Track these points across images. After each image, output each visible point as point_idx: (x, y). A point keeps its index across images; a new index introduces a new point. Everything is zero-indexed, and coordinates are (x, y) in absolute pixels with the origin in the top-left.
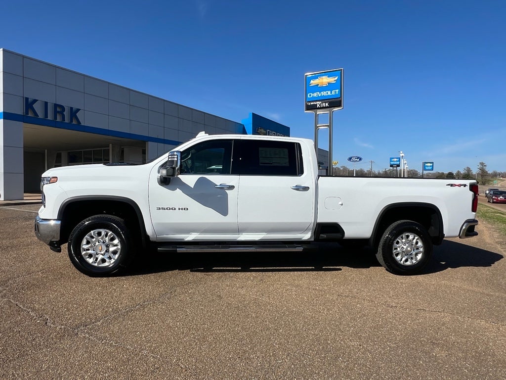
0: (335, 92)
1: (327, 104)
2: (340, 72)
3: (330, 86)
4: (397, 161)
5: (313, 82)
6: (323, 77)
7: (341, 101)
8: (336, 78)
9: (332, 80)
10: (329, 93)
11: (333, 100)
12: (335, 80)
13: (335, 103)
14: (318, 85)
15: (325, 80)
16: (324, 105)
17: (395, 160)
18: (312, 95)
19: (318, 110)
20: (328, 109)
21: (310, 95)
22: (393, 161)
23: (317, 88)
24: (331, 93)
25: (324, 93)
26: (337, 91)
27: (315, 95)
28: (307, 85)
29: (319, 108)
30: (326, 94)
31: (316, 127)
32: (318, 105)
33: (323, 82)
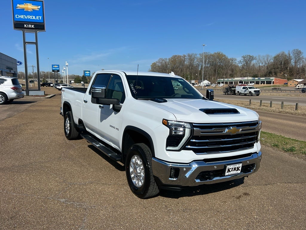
0: (39, 18)
1: (33, 26)
2: (41, 2)
3: (34, 12)
4: (57, 68)
5: (20, 6)
6: (28, 4)
7: (44, 26)
8: (39, 7)
9: (36, 8)
10: (34, 17)
11: (38, 24)
12: (38, 9)
13: (39, 27)
14: (24, 9)
15: (30, 7)
16: (30, 26)
17: (56, 66)
18: (19, 16)
19: (25, 30)
20: (34, 30)
21: (18, 16)
22: (54, 67)
23: (23, 12)
24: (36, 18)
25: (30, 17)
26: (40, 17)
27: (22, 17)
28: (14, 7)
29: (26, 28)
30: (31, 18)
31: (25, 43)
32: (25, 26)
33: (28, 8)
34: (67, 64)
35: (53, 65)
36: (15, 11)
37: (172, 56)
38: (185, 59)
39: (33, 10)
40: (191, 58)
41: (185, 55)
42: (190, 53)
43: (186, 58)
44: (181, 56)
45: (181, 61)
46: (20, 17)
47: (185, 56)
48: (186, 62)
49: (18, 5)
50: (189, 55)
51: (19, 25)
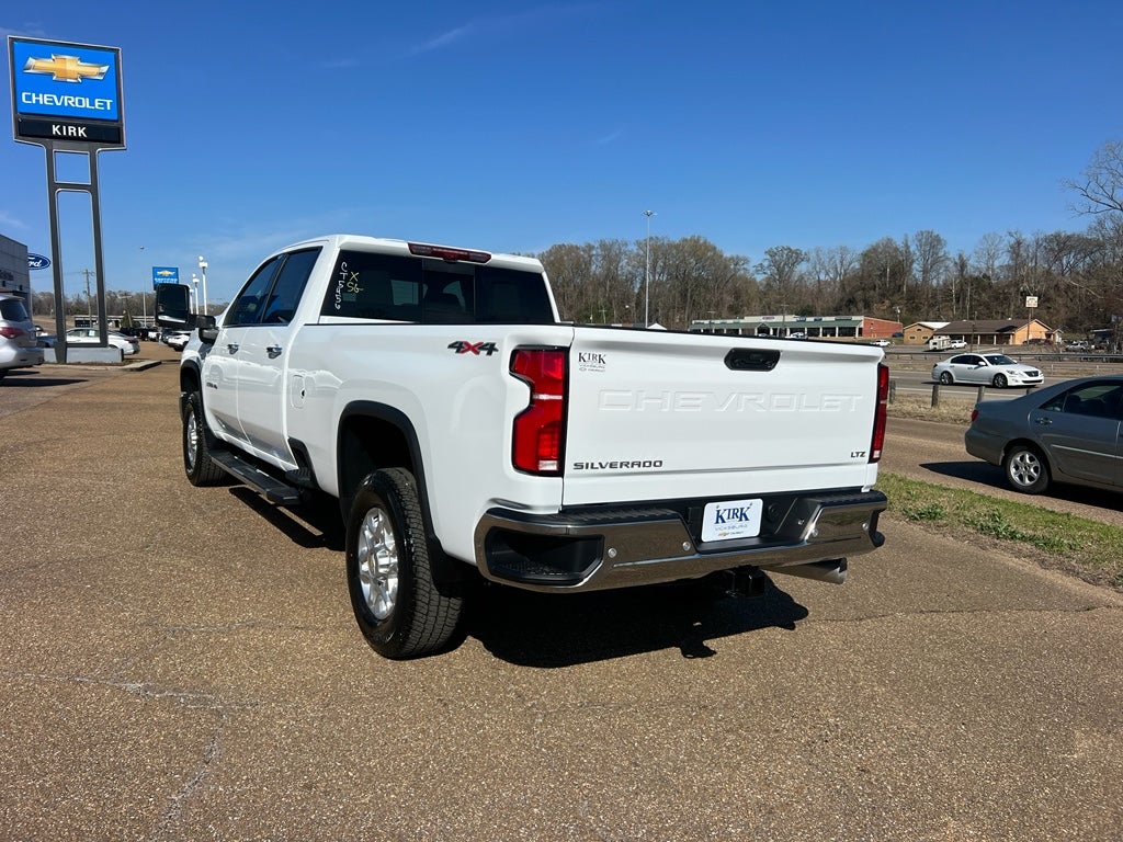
0: (102, 105)
1: (81, 131)
2: (113, 54)
3: (85, 86)
4: (170, 277)
5: (36, 65)
6: (67, 57)
7: (119, 131)
8: (105, 69)
9: (93, 71)
10: (86, 103)
11: (99, 123)
12: (101, 74)
13: (105, 133)
14: (52, 74)
15: (71, 67)
16: (72, 130)
17: (167, 273)
18: (34, 98)
19: (55, 142)
20: (86, 144)
21: (29, 98)
22: (161, 276)
23: (46, 82)
24: (92, 104)
25: (71, 101)
26: (108, 102)
27: (44, 99)
28: (17, 66)
29: (57, 137)
30: (77, 105)
31: (53, 187)
32: (55, 129)
33: (65, 71)
34: (205, 265)
35: (155, 270)
36: (21, 80)
37: (550, 247)
38: (591, 257)
39: (83, 77)
40: (611, 254)
41: (592, 243)
42: (608, 238)
43: (594, 252)
44: (577, 248)
45: (578, 265)
46: (37, 101)
47: (591, 248)
48: (594, 267)
49: (31, 61)
50: (603, 246)
51: (33, 127)
